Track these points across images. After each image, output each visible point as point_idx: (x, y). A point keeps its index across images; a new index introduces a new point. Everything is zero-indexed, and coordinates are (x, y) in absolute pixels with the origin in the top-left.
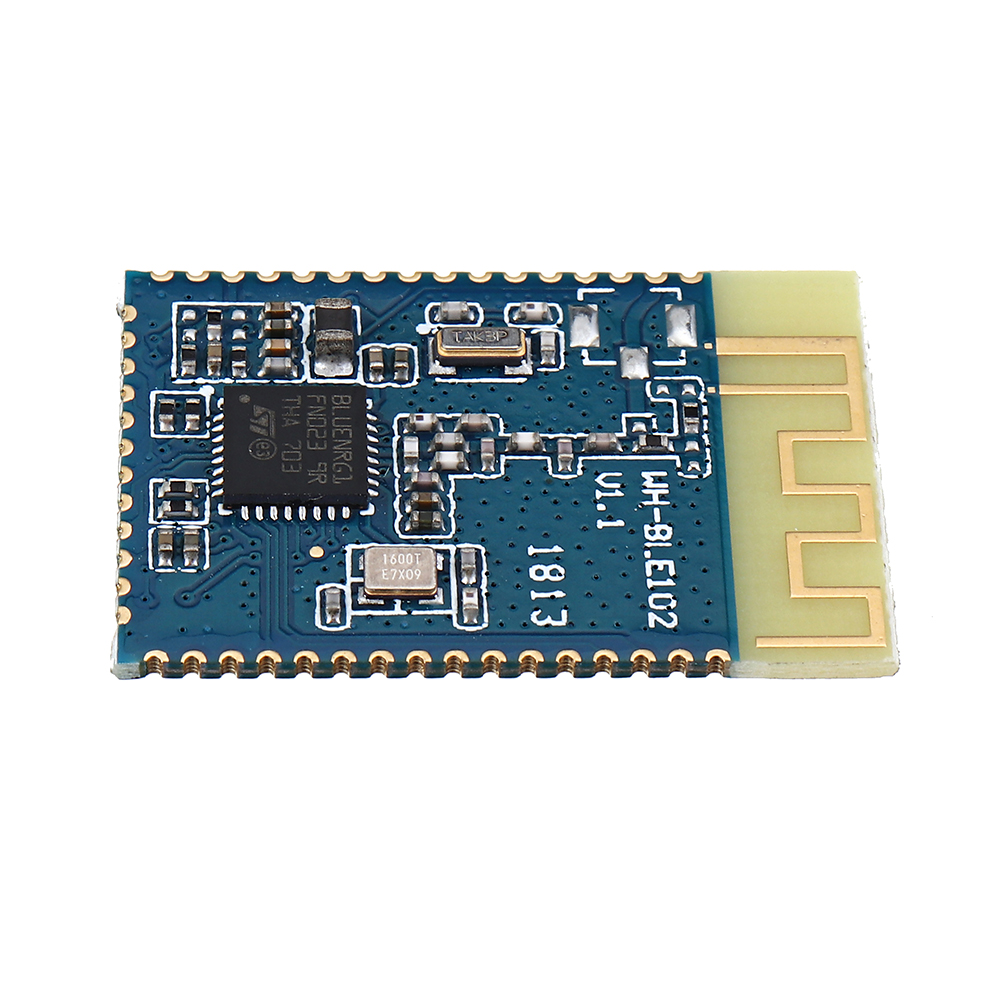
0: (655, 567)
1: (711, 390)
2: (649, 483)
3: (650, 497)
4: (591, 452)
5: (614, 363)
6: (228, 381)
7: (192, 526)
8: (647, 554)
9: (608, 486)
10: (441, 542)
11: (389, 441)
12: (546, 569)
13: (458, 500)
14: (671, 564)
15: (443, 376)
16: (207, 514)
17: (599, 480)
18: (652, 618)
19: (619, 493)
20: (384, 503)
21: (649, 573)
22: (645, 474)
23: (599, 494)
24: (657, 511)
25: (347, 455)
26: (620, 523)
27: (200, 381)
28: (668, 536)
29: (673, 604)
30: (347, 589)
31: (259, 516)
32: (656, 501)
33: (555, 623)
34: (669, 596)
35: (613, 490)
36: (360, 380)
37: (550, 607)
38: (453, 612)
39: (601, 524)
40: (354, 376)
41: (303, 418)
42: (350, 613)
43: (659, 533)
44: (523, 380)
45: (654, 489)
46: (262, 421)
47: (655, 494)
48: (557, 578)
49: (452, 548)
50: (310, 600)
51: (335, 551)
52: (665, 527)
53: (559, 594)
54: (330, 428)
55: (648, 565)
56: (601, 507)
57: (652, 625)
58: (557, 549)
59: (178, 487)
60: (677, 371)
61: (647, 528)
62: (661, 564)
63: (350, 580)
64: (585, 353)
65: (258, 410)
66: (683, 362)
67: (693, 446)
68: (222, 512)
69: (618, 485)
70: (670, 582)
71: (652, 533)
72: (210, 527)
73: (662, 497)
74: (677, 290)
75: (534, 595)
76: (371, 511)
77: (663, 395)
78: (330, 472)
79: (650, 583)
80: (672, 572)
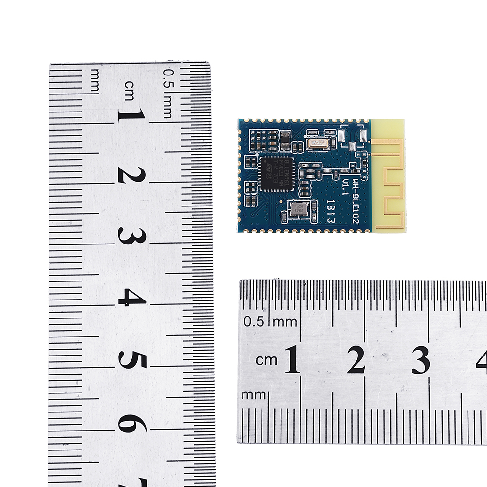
0: (355, 206)
1: (369, 155)
2: (354, 182)
3: (354, 186)
4: (342, 173)
5: (348, 147)
6: (262, 152)
7: (254, 194)
8: (353, 202)
9: (345, 183)
10: (308, 199)
11: (297, 169)
12: (331, 207)
13: (312, 187)
14: (358, 205)
15: (310, 151)
16: (257, 191)
17: (343, 181)
18: (354, 220)
19: (347, 185)
20: (296, 188)
21: (353, 208)
22: (354, 180)
23: (343, 185)
24: (356, 190)
25: (288, 178)
26: (348, 194)
27: (255, 152)
28: (358, 198)
29: (358, 217)
30: (287, 212)
31: (269, 192)
32: (356, 187)
33: (332, 222)
34: (357, 214)
35: (346, 184)
36: (291, 152)
37: (331, 218)
38: (310, 219)
39: (343, 194)
40: (290, 151)
41: (278, 167)
42: (288, 219)
43: (356, 197)
44: (327, 152)
45: (356, 184)
46: (269, 168)
47: (356, 185)
48: (333, 209)
49: (311, 201)
50: (280, 215)
51: (285, 201)
52: (357, 195)
53: (334, 214)
54: (284, 170)
55: (353, 205)
56: (344, 189)
57: (353, 223)
58: (334, 201)
59: (251, 184)
60: (362, 149)
61: (353, 195)
62: (356, 205)
63: (288, 210)
64: (341, 144)
65: (268, 165)
66: (363, 147)
67: (364, 171)
68: (260, 190)
69: (347, 183)
70: (358, 211)
71: (354, 196)
72: (258, 194)
73: (357, 186)
74: (363, 125)
75: (328, 214)
76: (293, 190)
77: (358, 156)
78: (284, 183)
79: (354, 211)
80: (358, 208)
